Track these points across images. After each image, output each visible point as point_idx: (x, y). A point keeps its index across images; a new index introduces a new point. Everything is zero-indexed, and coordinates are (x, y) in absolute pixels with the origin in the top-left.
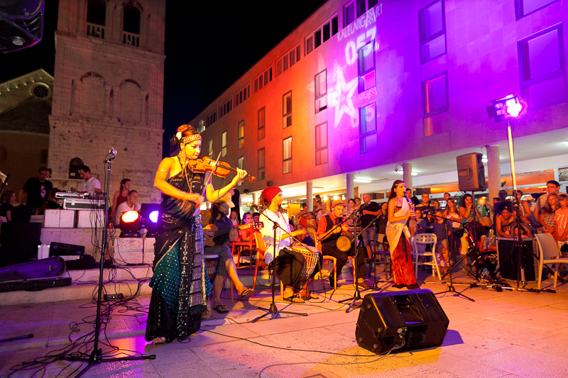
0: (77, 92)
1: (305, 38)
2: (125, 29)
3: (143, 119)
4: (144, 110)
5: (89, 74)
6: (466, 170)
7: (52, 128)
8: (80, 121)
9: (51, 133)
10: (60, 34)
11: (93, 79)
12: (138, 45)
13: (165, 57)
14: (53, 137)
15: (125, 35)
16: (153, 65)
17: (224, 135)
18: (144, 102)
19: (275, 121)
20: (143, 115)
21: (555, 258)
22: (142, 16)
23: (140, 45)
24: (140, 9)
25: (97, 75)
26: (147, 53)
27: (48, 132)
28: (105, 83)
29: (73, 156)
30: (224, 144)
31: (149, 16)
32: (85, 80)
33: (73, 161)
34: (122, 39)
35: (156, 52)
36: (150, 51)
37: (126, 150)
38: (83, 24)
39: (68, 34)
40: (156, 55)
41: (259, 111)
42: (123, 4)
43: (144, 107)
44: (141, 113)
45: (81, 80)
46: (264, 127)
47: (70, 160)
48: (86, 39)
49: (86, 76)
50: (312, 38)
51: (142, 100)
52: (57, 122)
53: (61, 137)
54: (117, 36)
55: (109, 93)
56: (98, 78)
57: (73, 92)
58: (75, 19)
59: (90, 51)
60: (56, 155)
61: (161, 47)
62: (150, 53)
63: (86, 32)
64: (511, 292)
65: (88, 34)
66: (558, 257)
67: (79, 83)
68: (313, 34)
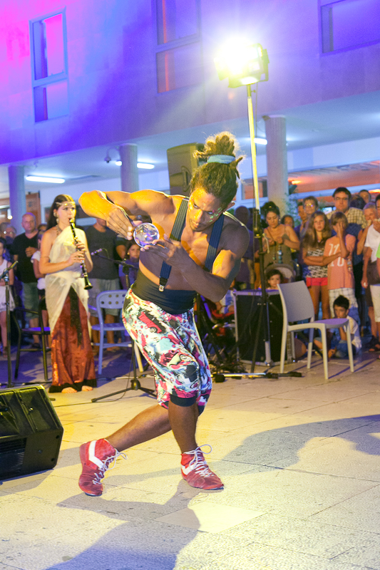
6: (181, 174)
21: (308, 321)
64: (238, 381)
66: (312, 320)
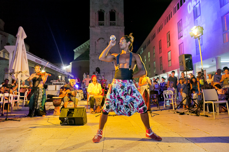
0: (97, 45)
1: (173, 7)
2: (110, 21)
3: (118, 51)
4: (118, 48)
5: (100, 38)
7: (90, 58)
8: (98, 55)
9: (90, 60)
10: (91, 27)
11: (101, 40)
12: (115, 25)
13: (124, 27)
14: (91, 61)
15: (110, 23)
16: (120, 31)
17: (149, 53)
18: (118, 45)
19: (165, 45)
20: (118, 50)
22: (116, 14)
23: (116, 24)
24: (115, 12)
25: (103, 38)
26: (118, 27)
27: (89, 60)
28: (105, 41)
29: (97, 67)
30: (149, 57)
31: (118, 14)
32: (99, 41)
33: (97, 68)
34: (110, 24)
35: (121, 26)
36: (119, 26)
37: (113, 63)
38: (97, 22)
39: (93, 27)
40: (121, 27)
41: (159, 42)
42: (109, 12)
43: (118, 47)
44: (117, 49)
45: (98, 41)
46: (161, 48)
47: (96, 68)
48: (98, 27)
49: (99, 39)
50: (176, 6)
51: (117, 44)
52: (91, 56)
53: (93, 61)
54: (108, 24)
55: (106, 44)
56: (103, 39)
57: (95, 46)
58: (95, 21)
59: (100, 31)
60: (92, 67)
61: (123, 24)
62: (119, 27)
63: (98, 24)
65: (99, 25)
67: (97, 42)
68: (176, 5)
